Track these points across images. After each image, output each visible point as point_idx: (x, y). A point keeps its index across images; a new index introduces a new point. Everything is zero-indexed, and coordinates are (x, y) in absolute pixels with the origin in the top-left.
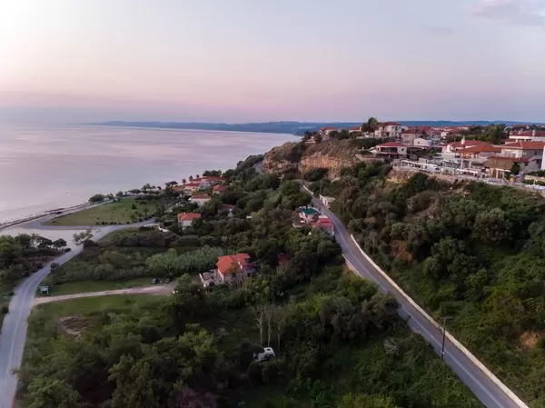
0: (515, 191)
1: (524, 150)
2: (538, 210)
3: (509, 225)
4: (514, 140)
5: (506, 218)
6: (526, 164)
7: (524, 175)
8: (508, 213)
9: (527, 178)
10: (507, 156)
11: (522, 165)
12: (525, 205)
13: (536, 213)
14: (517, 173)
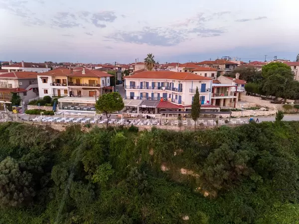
0: (22, 127)
1: (19, 80)
2: (53, 146)
3: (26, 179)
4: (7, 71)
5: (22, 169)
6: (25, 94)
7: (26, 105)
8: (22, 161)
9: (30, 108)
10: (4, 86)
11: (21, 95)
12: (38, 144)
13: (52, 150)
14: (18, 104)
